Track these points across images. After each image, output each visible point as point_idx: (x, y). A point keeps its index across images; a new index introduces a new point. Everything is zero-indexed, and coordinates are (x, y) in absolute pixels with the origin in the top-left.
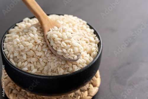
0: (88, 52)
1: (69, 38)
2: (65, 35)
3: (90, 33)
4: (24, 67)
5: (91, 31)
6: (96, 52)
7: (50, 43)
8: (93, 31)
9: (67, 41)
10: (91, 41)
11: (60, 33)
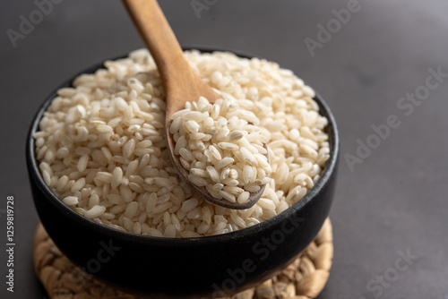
0: (281, 183)
1: (235, 137)
2: (223, 126)
3: (311, 128)
4: (73, 194)
5: (317, 123)
6: (305, 190)
7: (174, 143)
8: (324, 121)
9: (225, 145)
10: (303, 153)
11: (210, 119)
